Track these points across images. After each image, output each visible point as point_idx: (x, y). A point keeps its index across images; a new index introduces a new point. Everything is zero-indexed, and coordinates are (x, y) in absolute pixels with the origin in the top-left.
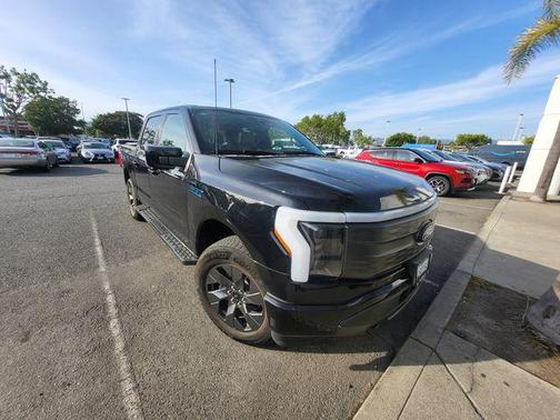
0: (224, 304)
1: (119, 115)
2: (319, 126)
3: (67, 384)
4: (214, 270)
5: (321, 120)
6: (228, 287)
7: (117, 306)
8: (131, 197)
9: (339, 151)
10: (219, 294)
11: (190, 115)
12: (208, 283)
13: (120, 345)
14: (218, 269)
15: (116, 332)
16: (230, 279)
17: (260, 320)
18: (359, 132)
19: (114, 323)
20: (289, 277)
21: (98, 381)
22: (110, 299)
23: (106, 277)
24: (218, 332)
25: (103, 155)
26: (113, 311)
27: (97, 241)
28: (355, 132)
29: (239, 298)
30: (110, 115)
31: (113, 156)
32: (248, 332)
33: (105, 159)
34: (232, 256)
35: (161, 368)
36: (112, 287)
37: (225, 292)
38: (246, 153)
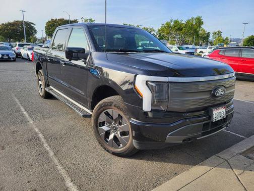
0: (107, 134)
1: (16, 24)
2: (180, 29)
3: (31, 165)
4: (103, 114)
5: (180, 24)
6: (110, 124)
7: (45, 138)
8: (40, 83)
9: (199, 51)
10: (105, 128)
11: (89, 29)
12: (99, 121)
13: (51, 154)
14: (105, 113)
15: (48, 149)
16: (112, 118)
17: (127, 140)
18: (219, 33)
19: (45, 145)
20: (142, 109)
21: (45, 165)
22: (40, 135)
23: (34, 126)
24: (103, 152)
25: (8, 55)
26: (43, 140)
27: (22, 109)
28: (215, 33)
29: (116, 129)
30: (10, 24)
31: (15, 56)
32: (121, 149)
33: (9, 58)
34: (113, 104)
35: (75, 163)
36: (40, 130)
37: (108, 126)
38: (120, 51)
